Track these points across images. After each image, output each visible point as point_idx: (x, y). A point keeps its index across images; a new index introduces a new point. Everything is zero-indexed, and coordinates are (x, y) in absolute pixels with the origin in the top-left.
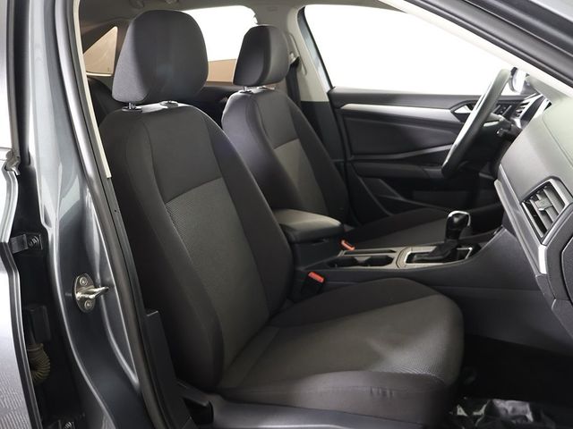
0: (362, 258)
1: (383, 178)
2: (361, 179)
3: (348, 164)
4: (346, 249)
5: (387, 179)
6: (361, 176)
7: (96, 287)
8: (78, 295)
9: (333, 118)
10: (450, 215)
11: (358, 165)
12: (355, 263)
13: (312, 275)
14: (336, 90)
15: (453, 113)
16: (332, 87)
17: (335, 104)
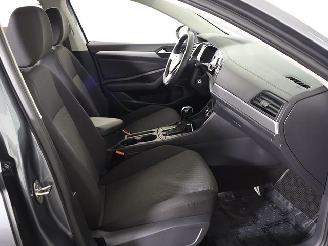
0: (138, 138)
1: (124, 92)
2: (112, 93)
3: (104, 86)
4: (127, 134)
5: (126, 92)
6: (112, 92)
7: (43, 187)
8: (37, 194)
9: (91, 60)
10: (183, 109)
11: (109, 85)
12: (136, 141)
13: (118, 152)
14: (90, 44)
15: (157, 53)
16: (88, 42)
17: (92, 51)
